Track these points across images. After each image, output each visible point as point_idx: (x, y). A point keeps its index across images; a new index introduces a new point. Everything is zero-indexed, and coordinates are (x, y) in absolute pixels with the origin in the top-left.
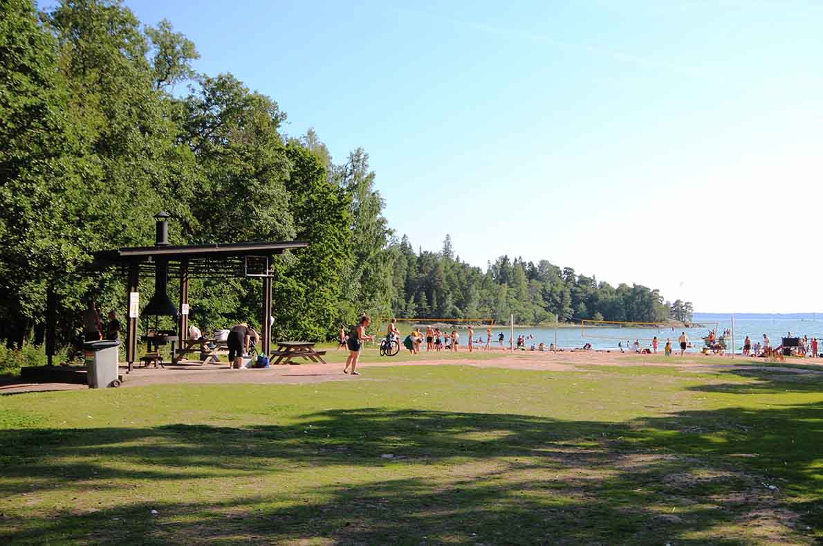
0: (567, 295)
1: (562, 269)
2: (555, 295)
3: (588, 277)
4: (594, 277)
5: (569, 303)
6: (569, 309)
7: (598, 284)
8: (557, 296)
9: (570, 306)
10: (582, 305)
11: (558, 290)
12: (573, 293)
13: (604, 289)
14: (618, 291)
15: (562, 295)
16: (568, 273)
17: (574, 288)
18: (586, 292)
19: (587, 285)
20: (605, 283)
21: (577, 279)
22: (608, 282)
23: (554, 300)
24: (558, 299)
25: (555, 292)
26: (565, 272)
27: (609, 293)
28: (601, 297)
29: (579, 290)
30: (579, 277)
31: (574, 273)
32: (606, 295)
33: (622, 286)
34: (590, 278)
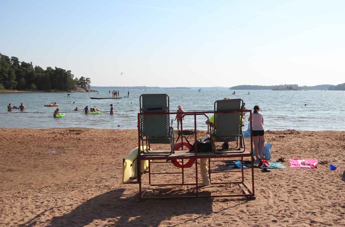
0: (13, 73)
1: (10, 58)
2: (4, 73)
3: (27, 63)
4: (31, 63)
5: (15, 78)
6: (14, 82)
7: (34, 67)
8: (6, 73)
9: (16, 80)
10: (23, 80)
11: (7, 70)
12: (17, 73)
13: (38, 71)
14: (46, 71)
15: (9, 73)
16: (14, 61)
17: (18, 69)
18: (27, 71)
19: (26, 68)
20: (39, 67)
21: (20, 64)
22: (40, 66)
23: (4, 76)
24: (7, 75)
25: (4, 71)
26: (12, 60)
27: (40, 72)
28: (35, 74)
29: (22, 70)
30: (22, 63)
31: (19, 61)
32: (38, 73)
33: (49, 68)
34: (29, 64)
